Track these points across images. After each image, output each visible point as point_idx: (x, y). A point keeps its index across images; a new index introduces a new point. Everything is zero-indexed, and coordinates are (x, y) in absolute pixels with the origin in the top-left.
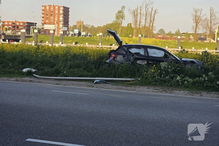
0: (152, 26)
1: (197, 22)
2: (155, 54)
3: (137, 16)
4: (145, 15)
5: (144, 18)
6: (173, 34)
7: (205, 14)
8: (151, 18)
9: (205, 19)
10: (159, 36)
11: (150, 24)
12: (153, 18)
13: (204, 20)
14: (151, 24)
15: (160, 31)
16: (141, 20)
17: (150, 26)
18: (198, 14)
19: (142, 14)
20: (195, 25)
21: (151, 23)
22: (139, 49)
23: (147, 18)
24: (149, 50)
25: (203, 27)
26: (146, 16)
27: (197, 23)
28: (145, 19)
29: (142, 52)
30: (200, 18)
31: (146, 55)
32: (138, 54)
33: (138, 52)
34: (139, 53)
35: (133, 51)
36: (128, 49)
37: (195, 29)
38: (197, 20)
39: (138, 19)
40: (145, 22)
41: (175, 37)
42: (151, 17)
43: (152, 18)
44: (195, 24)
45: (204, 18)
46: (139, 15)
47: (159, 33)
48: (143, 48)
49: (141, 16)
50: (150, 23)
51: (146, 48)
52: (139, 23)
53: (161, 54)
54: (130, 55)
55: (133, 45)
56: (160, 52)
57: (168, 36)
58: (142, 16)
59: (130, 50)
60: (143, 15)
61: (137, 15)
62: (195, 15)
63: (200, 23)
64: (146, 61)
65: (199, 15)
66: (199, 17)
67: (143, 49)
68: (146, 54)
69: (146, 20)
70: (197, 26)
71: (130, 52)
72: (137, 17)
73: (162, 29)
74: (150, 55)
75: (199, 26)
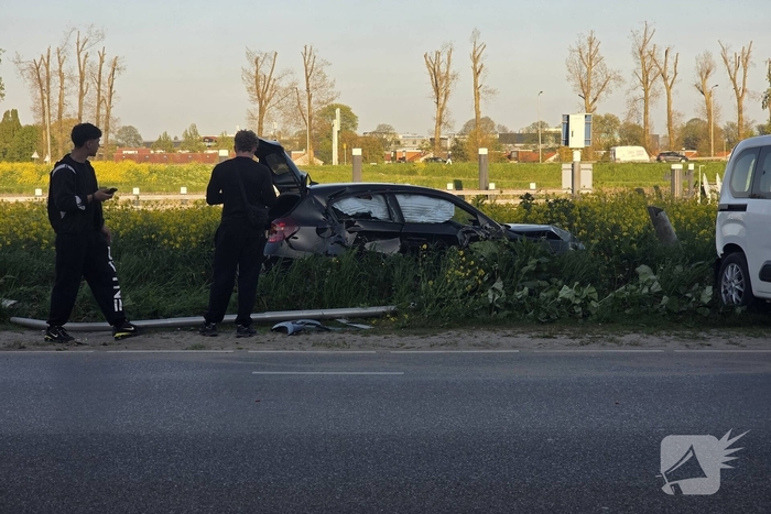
0: (108, 117)
1: (263, 97)
2: (422, 214)
3: (48, 83)
4: (79, 79)
5: (76, 88)
6: (177, 144)
7: (288, 72)
8: (99, 91)
9: (287, 86)
10: (124, 152)
11: (98, 111)
12: (108, 89)
13: (286, 90)
14: (103, 111)
15: (124, 135)
16: (66, 98)
17: (98, 117)
18: (265, 69)
19: (66, 75)
20: (255, 109)
21: (103, 105)
22: (367, 201)
23: (84, 88)
24: (401, 199)
25: (286, 114)
26: (82, 81)
27: (262, 100)
28: (78, 94)
29: (377, 209)
30: (271, 83)
31: (396, 221)
32: (366, 217)
33: (366, 211)
34: (370, 212)
35: (350, 206)
36: (329, 202)
37: (257, 122)
38: (262, 92)
39: (52, 94)
40: (81, 104)
41: (184, 152)
42: (99, 84)
43: (105, 88)
44: (258, 105)
45: (284, 84)
46: (55, 79)
47: (119, 140)
48: (383, 194)
49: (62, 83)
50: (99, 106)
51: (390, 193)
52: (57, 108)
53: (441, 213)
54: (341, 222)
55: (345, 187)
56: (439, 207)
57: (159, 151)
58: (65, 81)
59: (336, 206)
60: (71, 78)
61: (48, 79)
62: (254, 73)
63: (274, 100)
64: (398, 239)
65: (268, 75)
66: (267, 80)
67: (381, 197)
68: (395, 215)
69: (82, 94)
70: (262, 110)
71: (336, 210)
72: (48, 89)
73: (130, 127)
74: (408, 217)
75: (271, 110)
